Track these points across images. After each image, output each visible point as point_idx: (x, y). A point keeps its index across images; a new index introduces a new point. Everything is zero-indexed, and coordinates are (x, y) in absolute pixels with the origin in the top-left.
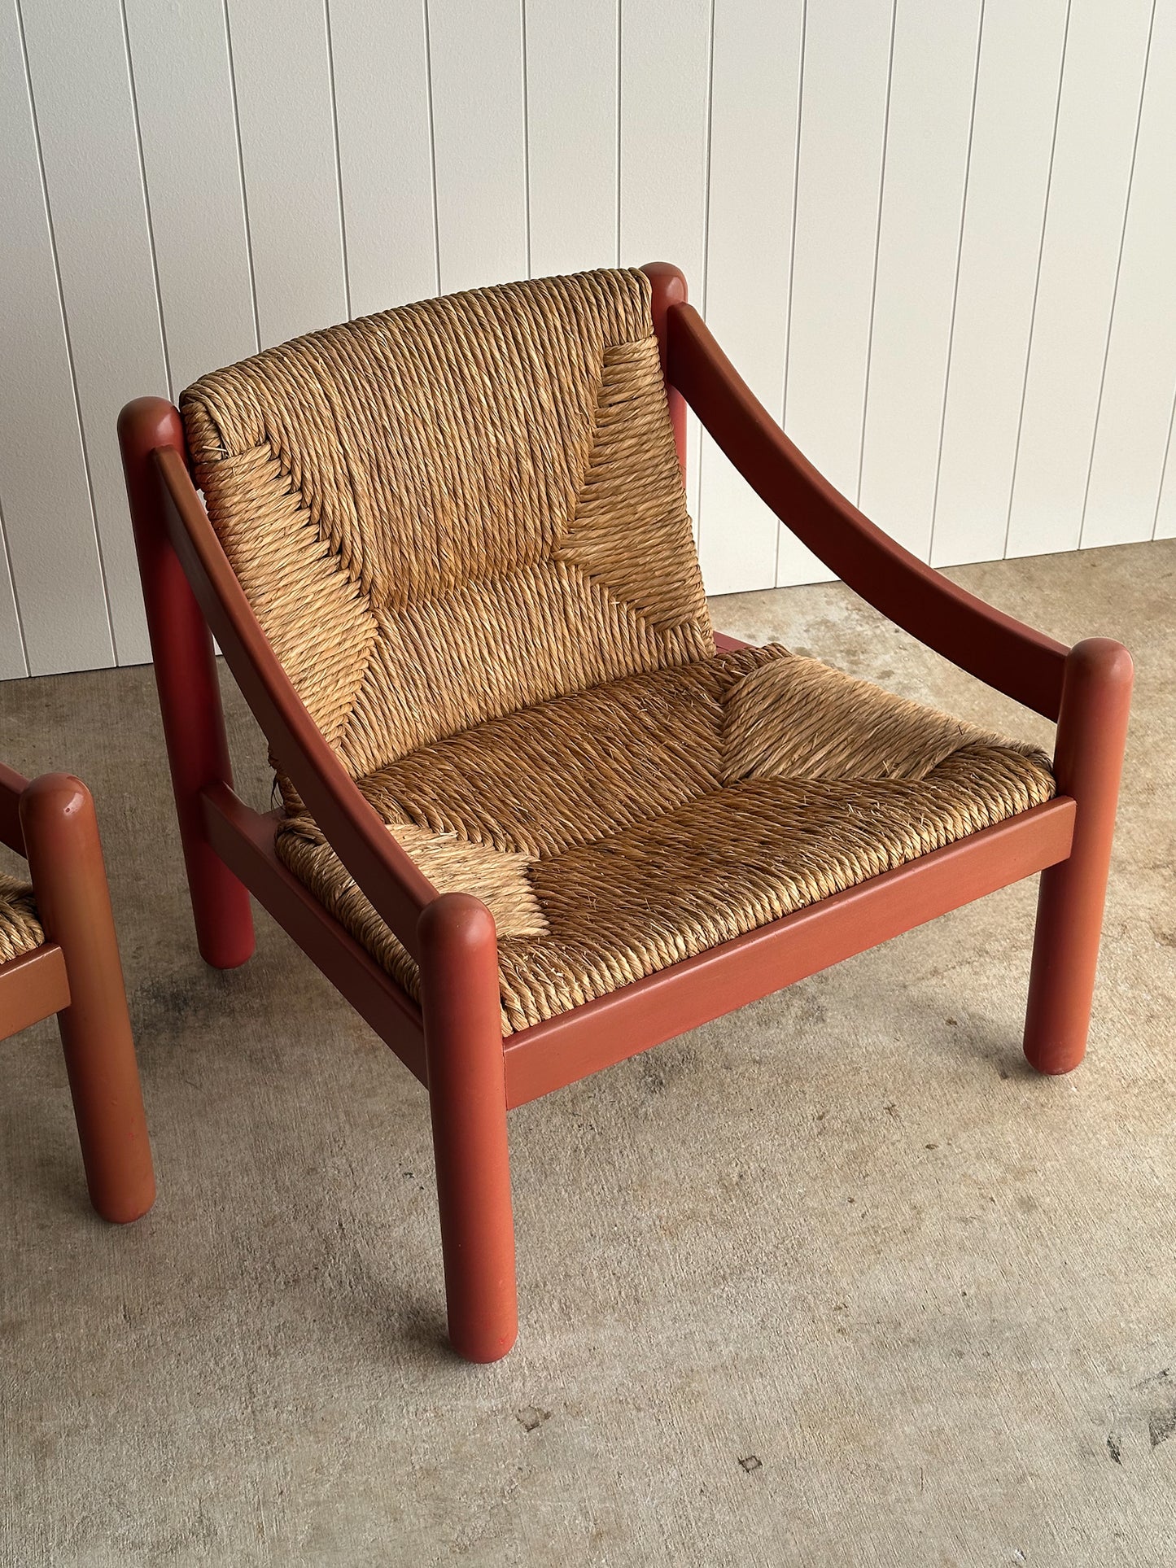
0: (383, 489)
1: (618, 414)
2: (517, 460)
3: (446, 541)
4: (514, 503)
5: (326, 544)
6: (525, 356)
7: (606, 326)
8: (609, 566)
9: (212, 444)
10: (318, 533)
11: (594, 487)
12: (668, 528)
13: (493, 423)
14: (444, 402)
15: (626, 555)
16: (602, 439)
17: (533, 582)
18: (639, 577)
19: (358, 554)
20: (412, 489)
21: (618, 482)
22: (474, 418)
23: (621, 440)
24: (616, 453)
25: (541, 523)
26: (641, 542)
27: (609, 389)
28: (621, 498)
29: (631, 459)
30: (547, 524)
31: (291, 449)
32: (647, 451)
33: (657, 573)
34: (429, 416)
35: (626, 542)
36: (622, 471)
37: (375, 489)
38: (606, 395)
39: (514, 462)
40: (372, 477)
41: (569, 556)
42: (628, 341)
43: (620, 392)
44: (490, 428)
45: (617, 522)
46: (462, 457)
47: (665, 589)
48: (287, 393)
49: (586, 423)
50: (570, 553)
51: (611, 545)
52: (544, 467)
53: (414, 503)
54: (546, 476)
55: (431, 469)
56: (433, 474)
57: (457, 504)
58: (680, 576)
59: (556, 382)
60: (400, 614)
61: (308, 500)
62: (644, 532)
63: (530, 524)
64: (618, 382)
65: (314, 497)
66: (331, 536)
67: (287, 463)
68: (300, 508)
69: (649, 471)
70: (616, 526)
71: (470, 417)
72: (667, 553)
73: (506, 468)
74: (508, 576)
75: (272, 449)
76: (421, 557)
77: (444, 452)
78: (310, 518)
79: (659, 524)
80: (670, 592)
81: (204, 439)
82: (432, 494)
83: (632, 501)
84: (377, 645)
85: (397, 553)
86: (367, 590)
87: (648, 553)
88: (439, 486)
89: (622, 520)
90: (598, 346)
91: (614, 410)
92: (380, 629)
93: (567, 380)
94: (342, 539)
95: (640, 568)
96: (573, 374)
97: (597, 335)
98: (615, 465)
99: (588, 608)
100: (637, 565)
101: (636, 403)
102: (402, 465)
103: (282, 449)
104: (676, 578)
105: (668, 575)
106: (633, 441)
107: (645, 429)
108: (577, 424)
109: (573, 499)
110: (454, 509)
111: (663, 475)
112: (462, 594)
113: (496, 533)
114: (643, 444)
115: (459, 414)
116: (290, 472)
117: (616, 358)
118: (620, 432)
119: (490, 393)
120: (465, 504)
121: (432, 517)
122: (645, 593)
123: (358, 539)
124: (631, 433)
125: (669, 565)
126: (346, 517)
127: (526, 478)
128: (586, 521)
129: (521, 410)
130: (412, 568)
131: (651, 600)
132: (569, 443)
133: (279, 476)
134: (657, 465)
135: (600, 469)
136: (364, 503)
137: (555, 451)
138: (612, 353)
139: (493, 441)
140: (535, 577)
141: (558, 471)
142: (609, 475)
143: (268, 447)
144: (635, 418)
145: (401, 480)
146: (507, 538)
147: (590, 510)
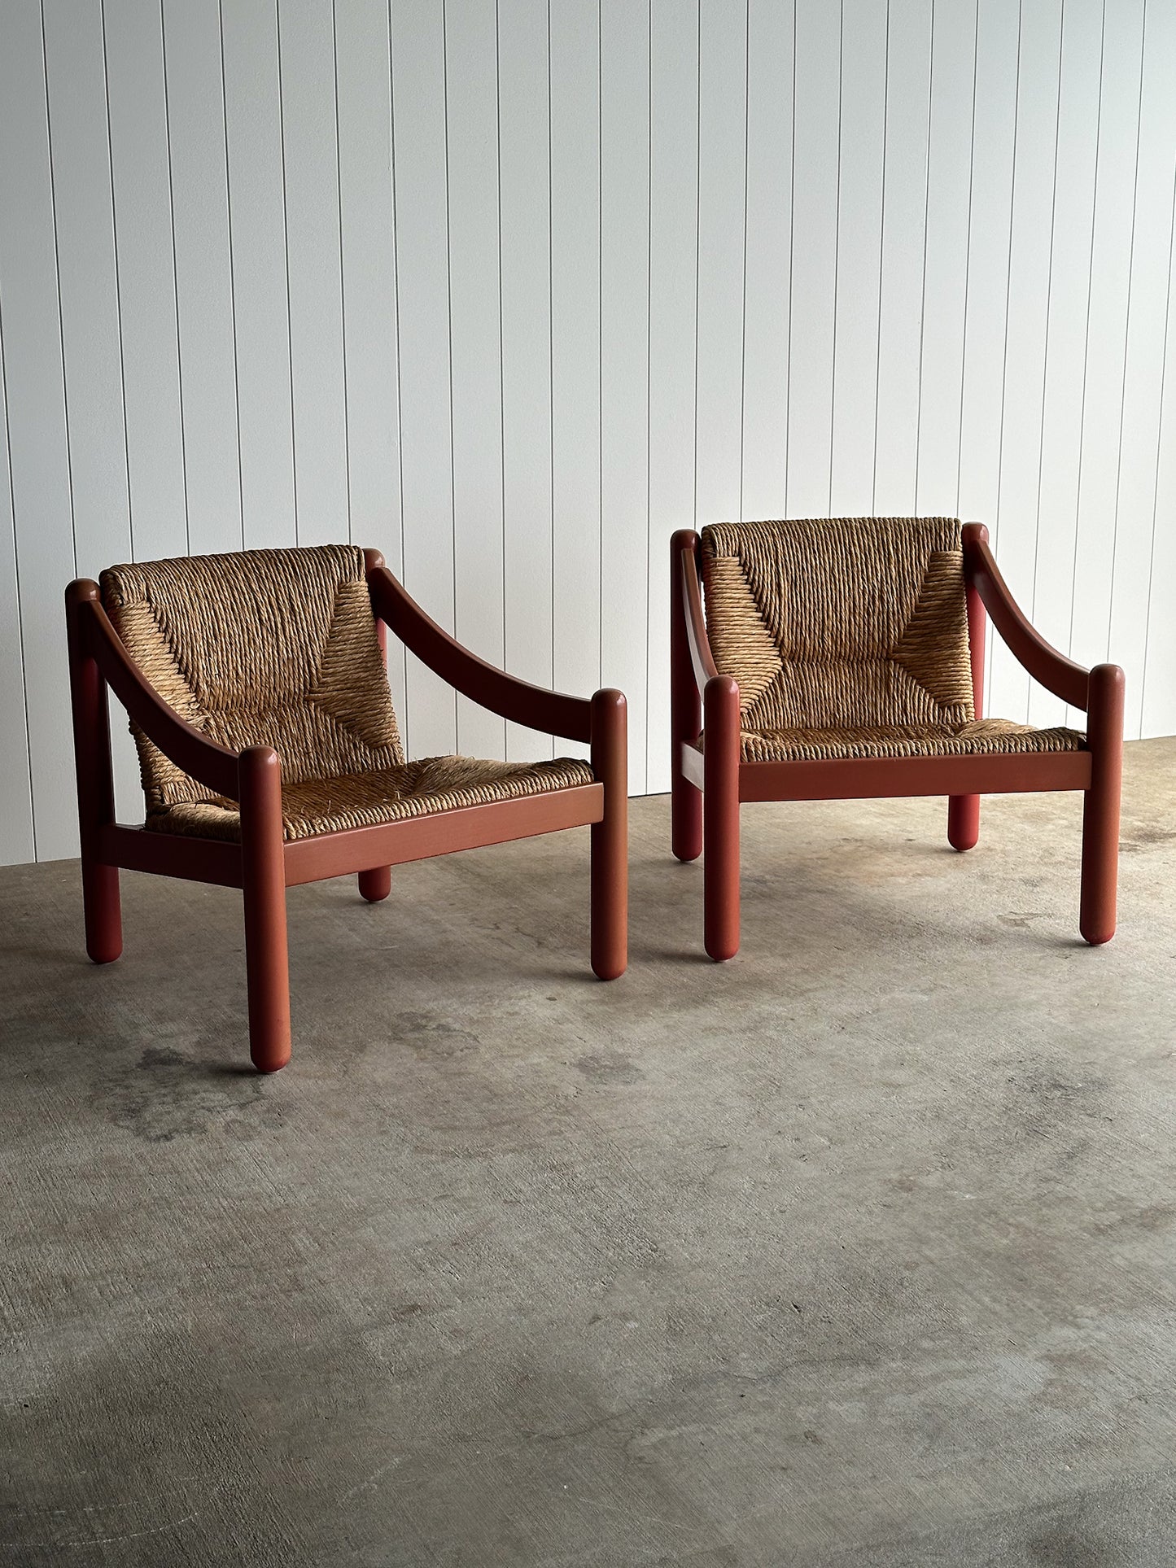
0: (796, 597)
2: (874, 599)
3: (828, 633)
4: (869, 621)
5: (760, 615)
6: (887, 546)
7: (934, 542)
9: (710, 549)
10: (757, 607)
14: (838, 562)
17: (874, 666)
19: (776, 623)
20: (812, 600)
22: (853, 573)
25: (883, 635)
27: (931, 574)
30: (886, 638)
31: (751, 564)
32: (946, 609)
33: (943, 674)
34: (829, 569)
35: (928, 655)
36: (932, 617)
37: (792, 595)
38: (929, 577)
39: (871, 600)
40: (791, 589)
42: (944, 550)
43: (937, 576)
44: (861, 581)
45: (925, 644)
46: (842, 591)
47: (947, 683)
48: (755, 538)
49: (915, 589)
50: (897, 656)
51: (919, 655)
52: (888, 605)
53: (812, 607)
54: (888, 611)
55: (824, 593)
57: (836, 615)
59: (901, 566)
60: (797, 665)
61: (754, 590)
62: (939, 652)
63: (876, 634)
64: (937, 570)
65: (757, 589)
66: (764, 610)
67: (747, 568)
69: (946, 621)
71: (851, 572)
73: (866, 602)
74: (861, 663)
75: (740, 559)
76: (812, 636)
77: (833, 587)
78: (754, 598)
82: (823, 606)
83: (935, 634)
84: (780, 674)
85: (799, 631)
86: (779, 644)
87: (939, 663)
88: (828, 603)
89: (928, 644)
90: (928, 551)
91: (931, 584)
92: (784, 668)
93: (907, 566)
94: (769, 613)
95: (934, 670)
96: (911, 563)
97: (928, 545)
99: (902, 686)
102: (809, 587)
103: (745, 561)
106: (939, 602)
107: (948, 598)
110: (834, 617)
112: (834, 664)
113: (857, 636)
114: (944, 605)
115: (845, 569)
116: (748, 574)
117: (937, 558)
118: (933, 598)
119: (864, 563)
120: (841, 616)
121: (821, 617)
123: (777, 616)
124: (940, 599)
126: (773, 603)
127: (877, 610)
128: (908, 640)
129: (879, 575)
130: (807, 642)
132: (904, 596)
133: (741, 574)
134: (951, 618)
136: (785, 599)
137: (893, 599)
138: (936, 556)
139: (862, 588)
140: (876, 664)
141: (895, 610)
143: (738, 559)
144: (943, 592)
146: (862, 640)
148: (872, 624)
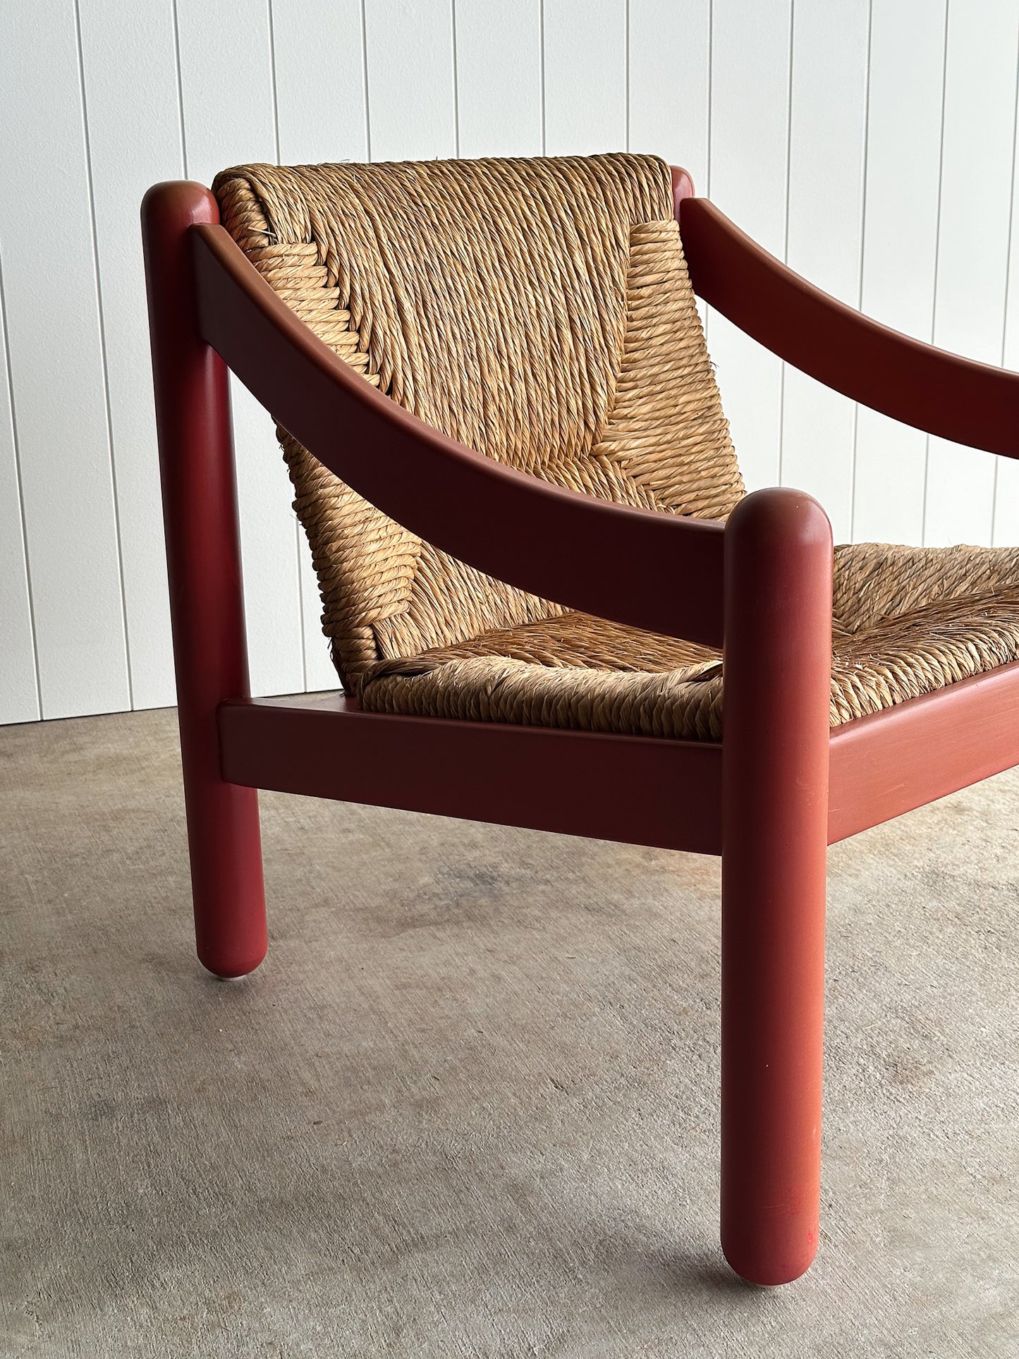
0: (431, 331)
1: (649, 297)
2: (557, 327)
3: (492, 409)
4: (556, 377)
6: (555, 216)
7: (631, 200)
8: (653, 465)
9: (259, 225)
10: (367, 365)
11: (632, 374)
12: (708, 426)
13: (531, 283)
14: (481, 250)
15: (669, 453)
16: (635, 323)
17: (577, 474)
18: (685, 479)
20: (458, 337)
21: (655, 370)
22: (512, 271)
23: (654, 326)
24: (650, 338)
25: (584, 404)
26: (684, 438)
27: (638, 270)
28: (659, 388)
29: (664, 348)
30: (590, 405)
31: (339, 254)
32: (681, 339)
33: (703, 473)
34: (467, 259)
35: (669, 437)
36: (659, 359)
37: (422, 327)
38: (635, 276)
39: (554, 330)
40: (418, 313)
41: (612, 448)
42: (652, 220)
43: (650, 273)
44: (529, 287)
45: (657, 414)
46: (504, 312)
47: (714, 492)
49: (620, 300)
50: (614, 446)
51: (653, 440)
52: (584, 339)
53: (461, 353)
54: (586, 351)
55: (475, 319)
56: (478, 326)
57: (502, 366)
58: (727, 478)
59: (589, 250)
61: (358, 318)
62: (686, 428)
63: (573, 402)
64: (647, 262)
65: (364, 318)
66: (381, 371)
67: (335, 271)
68: (348, 330)
69: (684, 362)
70: (657, 419)
71: (508, 271)
72: (712, 452)
73: (546, 336)
74: (550, 467)
75: (319, 252)
76: (469, 419)
77: (486, 303)
78: (358, 344)
79: (700, 421)
80: (716, 496)
81: (249, 220)
82: (478, 347)
83: (673, 392)
85: (446, 408)
87: (693, 450)
88: (485, 340)
89: (662, 413)
90: (627, 220)
91: (644, 292)
93: (599, 250)
94: (394, 378)
95: (686, 468)
96: (604, 245)
97: (623, 207)
98: (652, 351)
100: (682, 464)
101: (667, 285)
102: (447, 308)
103: (329, 253)
104: (722, 480)
105: (713, 477)
106: (668, 327)
107: (677, 315)
108: (611, 300)
109: (613, 383)
110: (499, 370)
111: (699, 368)
113: (540, 410)
114: (676, 332)
115: (497, 264)
116: (339, 283)
117: (643, 235)
118: (652, 317)
119: (525, 250)
120: (510, 367)
121: (479, 374)
122: (692, 496)
123: (410, 378)
124: (664, 318)
125: (713, 467)
126: (397, 347)
128: (625, 411)
129: (558, 273)
130: (461, 432)
131: (701, 504)
132: (606, 317)
133: (325, 286)
134: (692, 356)
135: (636, 355)
136: (414, 339)
137: (593, 324)
138: (638, 231)
139: (534, 303)
141: (598, 347)
142: (644, 363)
143: (315, 247)
144: (666, 302)
145: (447, 322)
146: (550, 418)
147: (629, 400)
148: (562, 380)
